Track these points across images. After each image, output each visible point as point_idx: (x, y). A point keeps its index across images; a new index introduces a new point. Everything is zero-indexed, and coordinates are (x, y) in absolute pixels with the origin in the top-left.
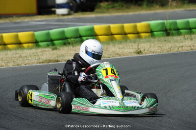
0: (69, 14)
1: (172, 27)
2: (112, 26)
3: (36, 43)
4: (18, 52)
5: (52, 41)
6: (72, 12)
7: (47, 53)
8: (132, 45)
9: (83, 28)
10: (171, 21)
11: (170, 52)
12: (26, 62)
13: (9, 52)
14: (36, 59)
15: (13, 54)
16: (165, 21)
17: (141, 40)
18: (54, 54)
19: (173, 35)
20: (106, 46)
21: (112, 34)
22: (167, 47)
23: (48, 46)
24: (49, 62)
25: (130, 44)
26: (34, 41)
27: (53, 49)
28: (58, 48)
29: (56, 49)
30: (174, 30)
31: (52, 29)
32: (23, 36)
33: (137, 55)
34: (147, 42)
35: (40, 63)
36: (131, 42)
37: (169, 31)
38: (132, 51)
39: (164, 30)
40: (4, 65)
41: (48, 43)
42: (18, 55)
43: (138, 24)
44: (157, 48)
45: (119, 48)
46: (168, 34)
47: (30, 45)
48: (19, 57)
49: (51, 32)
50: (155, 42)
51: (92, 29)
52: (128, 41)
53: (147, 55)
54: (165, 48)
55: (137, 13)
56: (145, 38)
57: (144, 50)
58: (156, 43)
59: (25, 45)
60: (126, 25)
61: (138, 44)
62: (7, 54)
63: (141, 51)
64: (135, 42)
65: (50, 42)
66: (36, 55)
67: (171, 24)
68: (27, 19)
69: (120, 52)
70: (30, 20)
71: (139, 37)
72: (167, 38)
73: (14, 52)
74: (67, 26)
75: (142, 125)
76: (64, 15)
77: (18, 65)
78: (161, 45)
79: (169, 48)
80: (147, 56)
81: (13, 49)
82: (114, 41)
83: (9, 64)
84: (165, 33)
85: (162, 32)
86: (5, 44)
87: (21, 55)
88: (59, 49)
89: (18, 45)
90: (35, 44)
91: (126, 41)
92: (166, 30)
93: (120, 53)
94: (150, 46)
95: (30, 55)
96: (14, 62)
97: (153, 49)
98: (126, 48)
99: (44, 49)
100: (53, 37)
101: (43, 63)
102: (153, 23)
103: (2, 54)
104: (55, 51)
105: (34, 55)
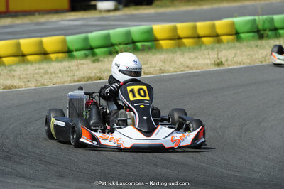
0: (116, 9)
1: (267, 25)
2: (179, 25)
3: (69, 52)
4: (42, 66)
5: (92, 49)
6: (121, 7)
7: (85, 67)
8: (209, 54)
9: (137, 30)
10: (265, 17)
11: (264, 63)
12: (55, 80)
13: (29, 66)
14: (68, 76)
15: (36, 69)
16: (256, 18)
17: (222, 46)
18: (95, 68)
19: (268, 37)
20: (171, 55)
21: (179, 38)
22: (261, 56)
23: (86, 56)
24: (88, 81)
25: (206, 52)
26: (66, 50)
27: (94, 62)
28: (101, 59)
29: (98, 60)
30: (270, 30)
31: (91, 32)
32: (50, 42)
33: (216, 68)
34: (230, 48)
35: (75, 81)
36: (207, 49)
37: (262, 32)
38: (209, 61)
39: (256, 30)
40: (23, 85)
41: (87, 52)
42: (42, 71)
43: (218, 23)
44: (246, 57)
45: (190, 58)
46: (261, 37)
47: (60, 55)
48: (45, 74)
49: (91, 35)
50: (242, 48)
51: (150, 31)
52: (203, 48)
53: (230, 67)
54: (256, 56)
55: (215, 6)
56: (228, 42)
57: (227, 60)
58: (244, 49)
59: (53, 56)
60: (199, 24)
61: (218, 51)
62: (26, 70)
63: (222, 62)
64: (212, 49)
65: (90, 50)
67: (264, 21)
68: (54, 18)
69: (191, 63)
70: (59, 19)
71: (219, 42)
72: (259, 42)
73: (37, 66)
74: (114, 27)
75: (224, 171)
76: (109, 11)
77: (43, 85)
78: (252, 53)
79: (263, 57)
80: (231, 69)
81: (36, 62)
82: (183, 48)
83: (29, 84)
84: (256, 34)
85: (252, 34)
86: (24, 55)
87: (46, 71)
88: (102, 61)
89: (43, 56)
90: (67, 54)
91: (200, 47)
92: (258, 31)
93: (191, 65)
94: (235, 54)
95: (60, 70)
96: (36, 80)
97: (239, 59)
98: (199, 57)
99: (82, 62)
100: (93, 44)
101: (79, 81)
102: (238, 20)
103: (20, 70)
104: (96, 64)
105: (67, 71)
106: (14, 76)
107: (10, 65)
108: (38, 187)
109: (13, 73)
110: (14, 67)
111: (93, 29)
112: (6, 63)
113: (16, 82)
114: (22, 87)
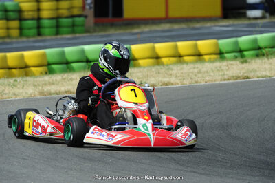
0: (263, 17)
3: (220, 54)
4: (196, 66)
5: (241, 51)
6: (267, 15)
7: (235, 67)
12: (207, 78)
13: (185, 66)
14: (219, 75)
15: (191, 69)
18: (243, 68)
23: (236, 57)
24: (237, 79)
26: (218, 52)
27: (242, 63)
28: (249, 60)
29: (246, 62)
31: (240, 36)
35: (225, 80)
40: (179, 82)
41: (236, 54)
42: (196, 70)
47: (213, 57)
48: (198, 73)
49: (240, 40)
59: (206, 57)
62: (182, 69)
66: (220, 69)
68: (208, 24)
70: (213, 25)
73: (192, 66)
74: (261, 32)
76: (256, 18)
77: (197, 82)
81: (191, 63)
83: (185, 82)
86: (180, 56)
87: (200, 70)
88: (249, 62)
89: (197, 57)
90: (218, 56)
95: (212, 69)
99: (231, 62)
100: (242, 47)
101: (228, 80)
103: (177, 69)
104: (245, 65)
105: (218, 70)
106: (171, 75)
107: (167, 65)
108: (191, 172)
109: (171, 72)
110: (171, 66)
111: (242, 34)
112: (165, 63)
113: (173, 80)
114: (178, 84)
